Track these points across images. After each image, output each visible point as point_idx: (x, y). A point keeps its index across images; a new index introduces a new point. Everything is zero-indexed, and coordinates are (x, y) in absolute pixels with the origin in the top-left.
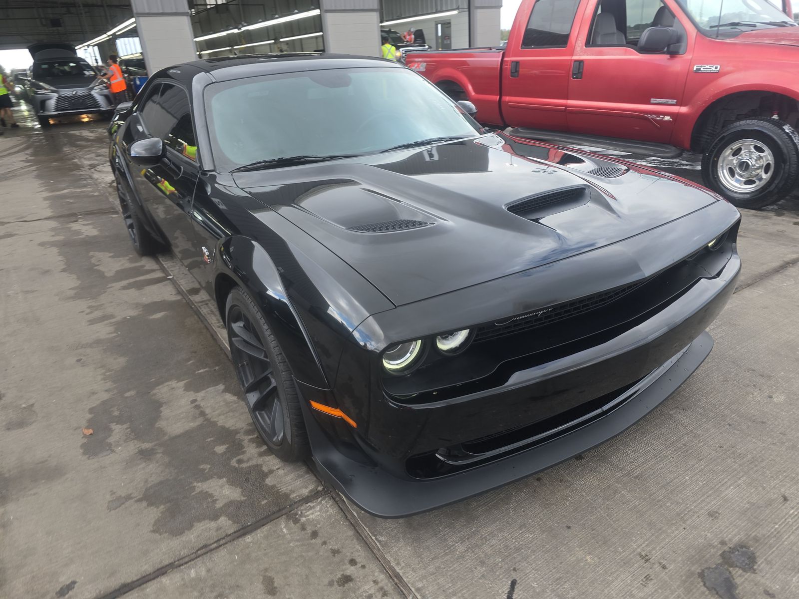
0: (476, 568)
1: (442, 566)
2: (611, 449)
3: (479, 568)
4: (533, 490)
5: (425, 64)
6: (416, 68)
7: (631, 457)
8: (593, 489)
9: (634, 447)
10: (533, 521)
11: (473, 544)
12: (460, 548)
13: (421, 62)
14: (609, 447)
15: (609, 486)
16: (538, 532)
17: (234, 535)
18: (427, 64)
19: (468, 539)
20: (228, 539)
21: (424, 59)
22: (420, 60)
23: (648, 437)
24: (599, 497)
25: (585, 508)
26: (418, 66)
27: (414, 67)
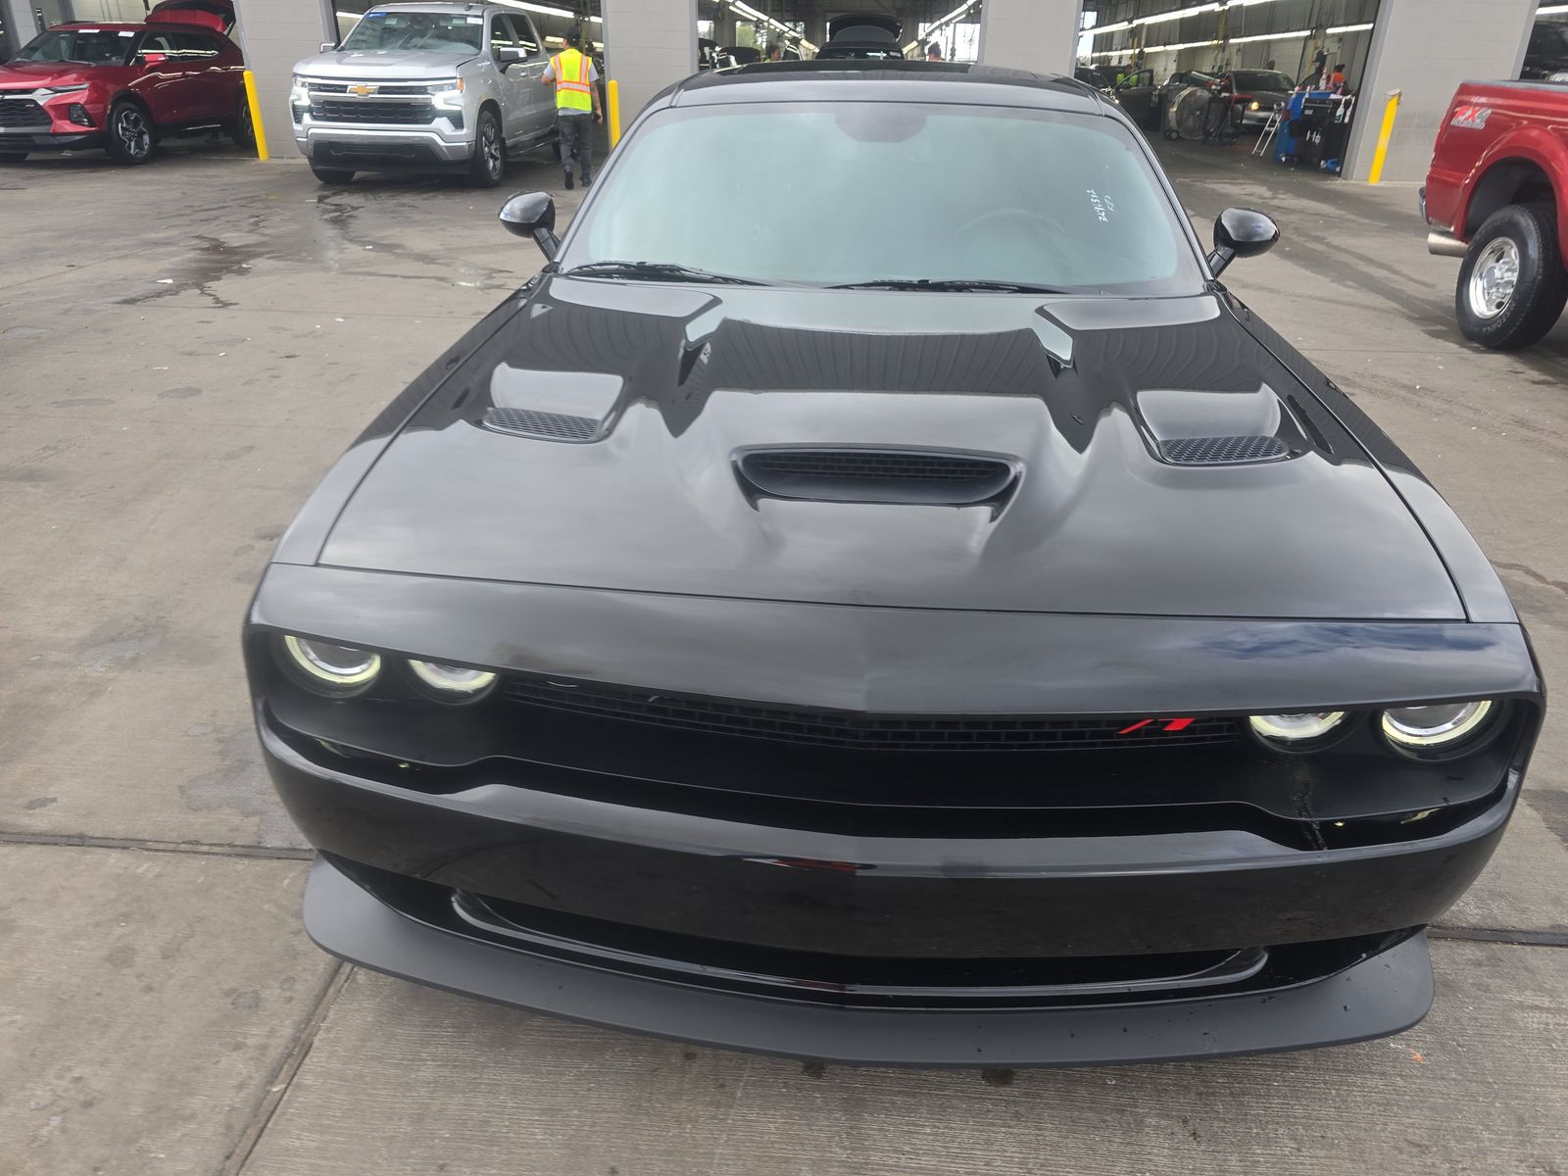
0: (400, 1119)
1: (368, 1079)
2: (899, 1100)
3: (404, 1122)
4: (656, 1066)
5: (1489, 111)
6: (1467, 119)
7: (914, 1141)
8: (752, 1141)
9: (951, 1128)
10: (578, 1116)
11: (450, 1079)
12: (427, 1072)
13: (1482, 105)
14: (900, 1092)
15: (787, 1161)
16: (558, 1140)
17: (240, 849)
18: (1492, 113)
19: (455, 1067)
20: (227, 849)
21: (1492, 101)
22: (1483, 100)
23: (1015, 1131)
24: (740, 1163)
25: (687, 1162)
26: (1472, 116)
27: (1463, 118)
